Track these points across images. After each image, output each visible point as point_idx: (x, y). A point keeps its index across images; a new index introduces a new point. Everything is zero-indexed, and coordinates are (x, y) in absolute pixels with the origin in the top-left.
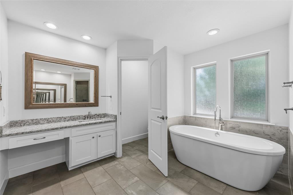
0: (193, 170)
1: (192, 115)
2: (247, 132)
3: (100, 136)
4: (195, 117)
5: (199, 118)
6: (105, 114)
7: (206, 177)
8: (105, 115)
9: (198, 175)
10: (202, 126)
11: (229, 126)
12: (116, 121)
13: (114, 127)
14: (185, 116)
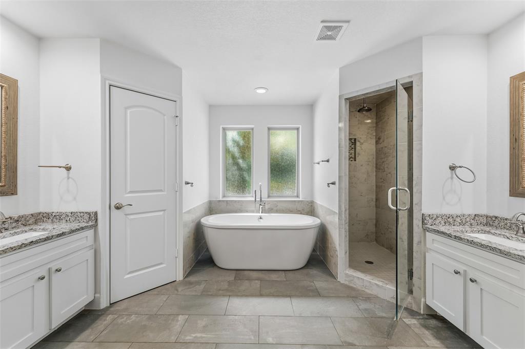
0: (242, 271)
1: (221, 199)
2: (283, 211)
3: (58, 270)
4: (227, 201)
5: (232, 201)
6: (40, 213)
7: (263, 272)
8: (38, 218)
9: (255, 274)
10: (236, 212)
11: (267, 207)
12: (95, 226)
13: (90, 241)
14: (210, 201)
